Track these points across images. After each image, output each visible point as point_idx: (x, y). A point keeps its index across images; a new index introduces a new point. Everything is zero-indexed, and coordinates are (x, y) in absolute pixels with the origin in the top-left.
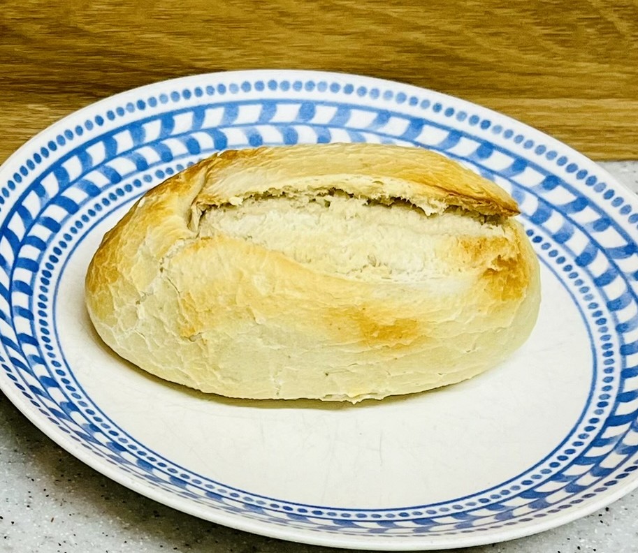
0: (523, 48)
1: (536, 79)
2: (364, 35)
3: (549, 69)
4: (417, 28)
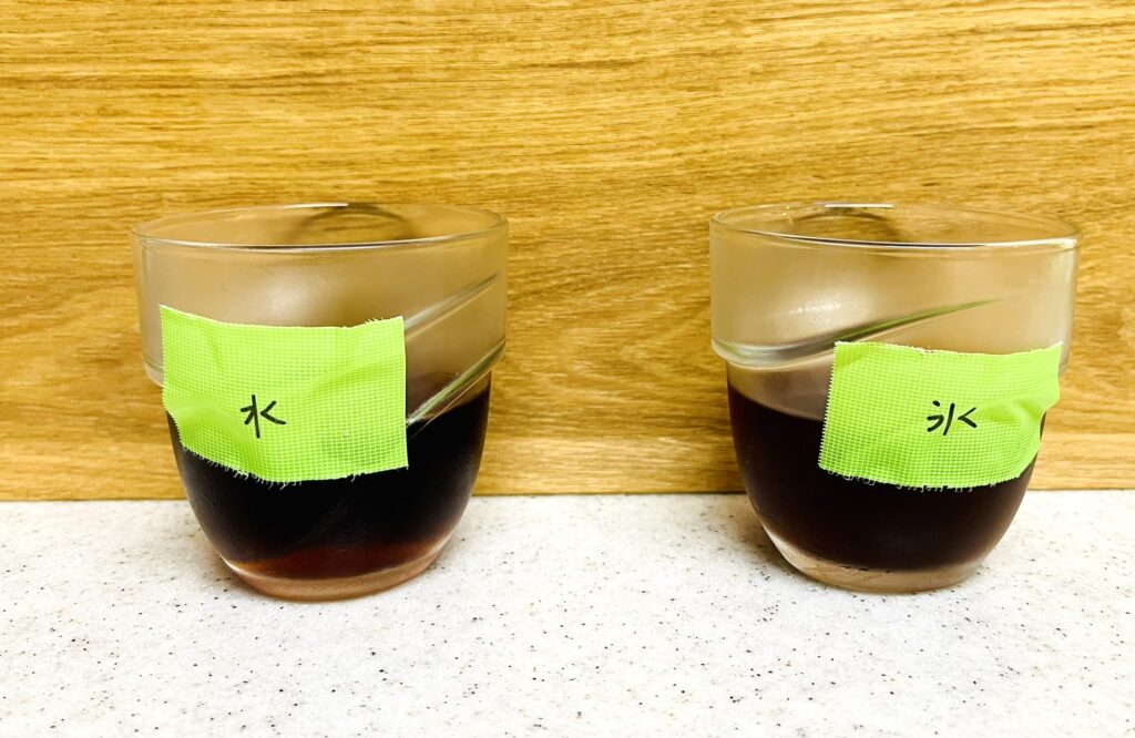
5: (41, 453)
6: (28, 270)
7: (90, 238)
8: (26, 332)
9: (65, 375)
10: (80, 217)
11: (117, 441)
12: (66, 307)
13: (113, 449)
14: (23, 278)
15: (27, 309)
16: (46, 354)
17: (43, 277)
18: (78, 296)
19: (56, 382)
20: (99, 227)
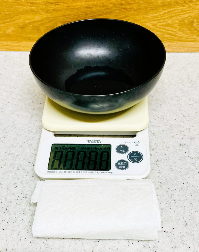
0: (186, 34)
1: (188, 39)
2: (162, 32)
3: (190, 38)
4: (170, 31)
5: (14, 43)
6: (7, 12)
7: (16, 6)
8: (9, 22)
9: (16, 30)
10: (14, 2)
11: (26, 41)
12: (14, 18)
13: (25, 43)
14: (7, 13)
15: (8, 18)
16: (12, 26)
17: (10, 13)
18: (16, 16)
19: (15, 31)
20: (18, 4)
